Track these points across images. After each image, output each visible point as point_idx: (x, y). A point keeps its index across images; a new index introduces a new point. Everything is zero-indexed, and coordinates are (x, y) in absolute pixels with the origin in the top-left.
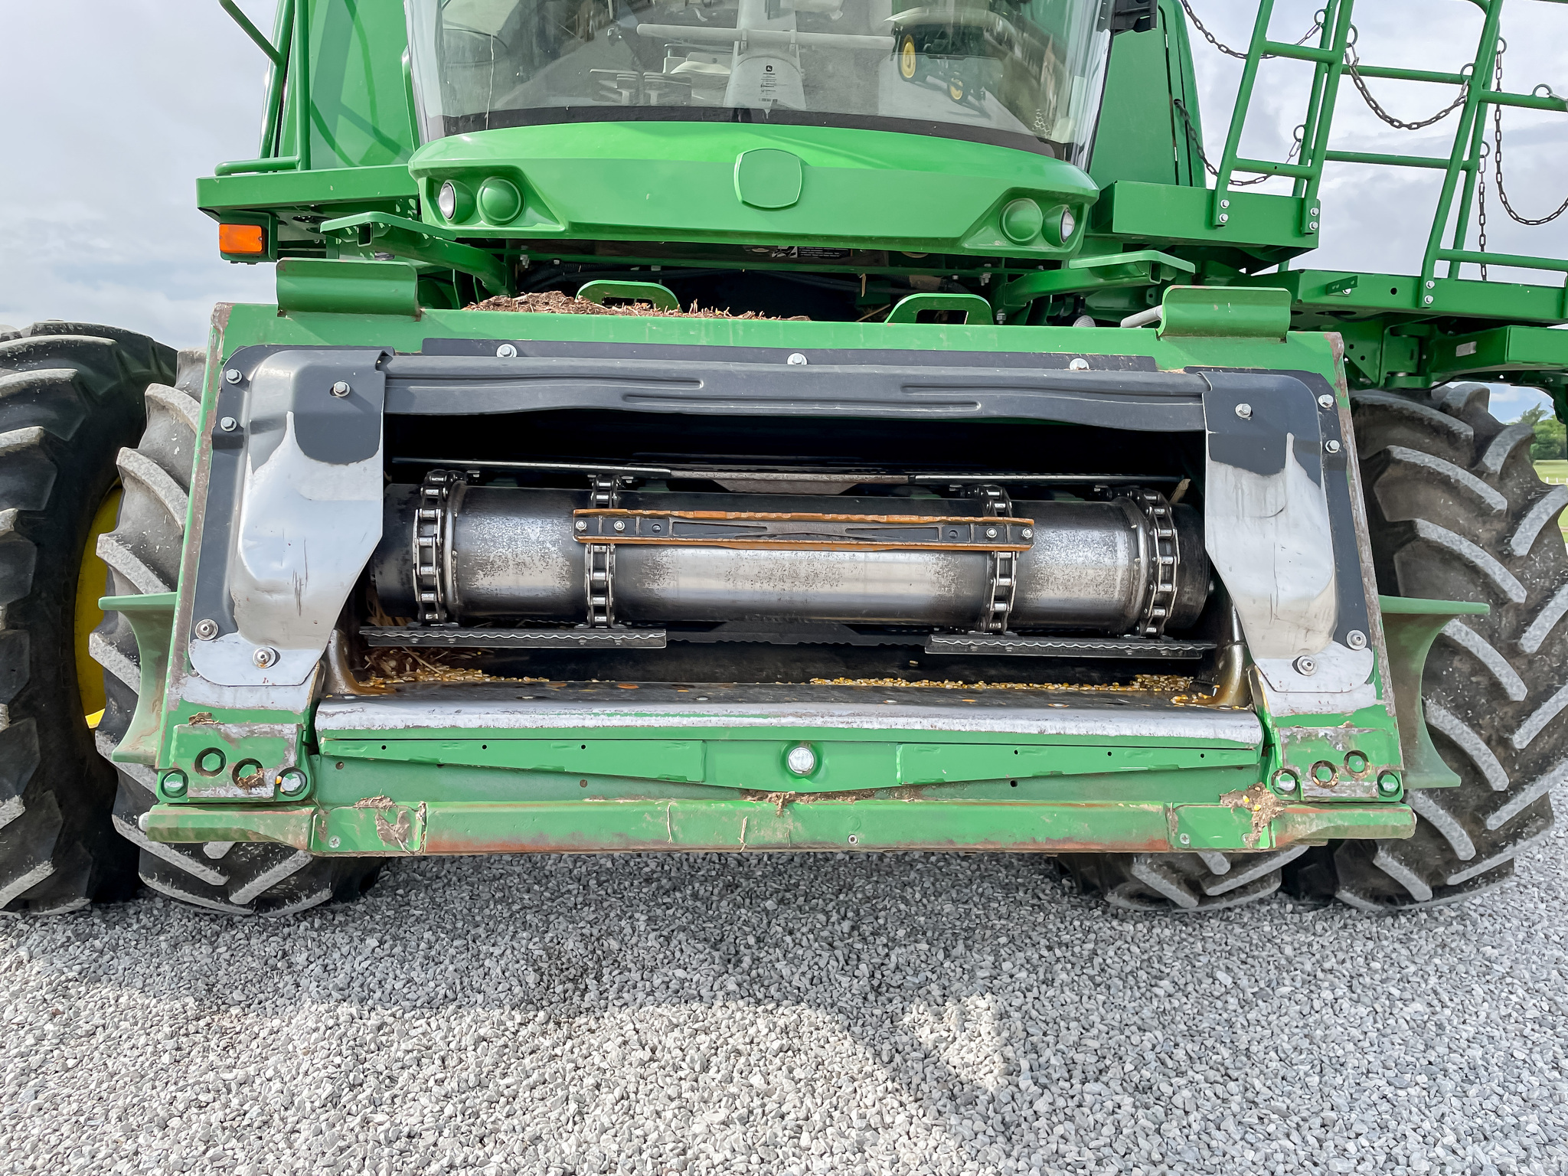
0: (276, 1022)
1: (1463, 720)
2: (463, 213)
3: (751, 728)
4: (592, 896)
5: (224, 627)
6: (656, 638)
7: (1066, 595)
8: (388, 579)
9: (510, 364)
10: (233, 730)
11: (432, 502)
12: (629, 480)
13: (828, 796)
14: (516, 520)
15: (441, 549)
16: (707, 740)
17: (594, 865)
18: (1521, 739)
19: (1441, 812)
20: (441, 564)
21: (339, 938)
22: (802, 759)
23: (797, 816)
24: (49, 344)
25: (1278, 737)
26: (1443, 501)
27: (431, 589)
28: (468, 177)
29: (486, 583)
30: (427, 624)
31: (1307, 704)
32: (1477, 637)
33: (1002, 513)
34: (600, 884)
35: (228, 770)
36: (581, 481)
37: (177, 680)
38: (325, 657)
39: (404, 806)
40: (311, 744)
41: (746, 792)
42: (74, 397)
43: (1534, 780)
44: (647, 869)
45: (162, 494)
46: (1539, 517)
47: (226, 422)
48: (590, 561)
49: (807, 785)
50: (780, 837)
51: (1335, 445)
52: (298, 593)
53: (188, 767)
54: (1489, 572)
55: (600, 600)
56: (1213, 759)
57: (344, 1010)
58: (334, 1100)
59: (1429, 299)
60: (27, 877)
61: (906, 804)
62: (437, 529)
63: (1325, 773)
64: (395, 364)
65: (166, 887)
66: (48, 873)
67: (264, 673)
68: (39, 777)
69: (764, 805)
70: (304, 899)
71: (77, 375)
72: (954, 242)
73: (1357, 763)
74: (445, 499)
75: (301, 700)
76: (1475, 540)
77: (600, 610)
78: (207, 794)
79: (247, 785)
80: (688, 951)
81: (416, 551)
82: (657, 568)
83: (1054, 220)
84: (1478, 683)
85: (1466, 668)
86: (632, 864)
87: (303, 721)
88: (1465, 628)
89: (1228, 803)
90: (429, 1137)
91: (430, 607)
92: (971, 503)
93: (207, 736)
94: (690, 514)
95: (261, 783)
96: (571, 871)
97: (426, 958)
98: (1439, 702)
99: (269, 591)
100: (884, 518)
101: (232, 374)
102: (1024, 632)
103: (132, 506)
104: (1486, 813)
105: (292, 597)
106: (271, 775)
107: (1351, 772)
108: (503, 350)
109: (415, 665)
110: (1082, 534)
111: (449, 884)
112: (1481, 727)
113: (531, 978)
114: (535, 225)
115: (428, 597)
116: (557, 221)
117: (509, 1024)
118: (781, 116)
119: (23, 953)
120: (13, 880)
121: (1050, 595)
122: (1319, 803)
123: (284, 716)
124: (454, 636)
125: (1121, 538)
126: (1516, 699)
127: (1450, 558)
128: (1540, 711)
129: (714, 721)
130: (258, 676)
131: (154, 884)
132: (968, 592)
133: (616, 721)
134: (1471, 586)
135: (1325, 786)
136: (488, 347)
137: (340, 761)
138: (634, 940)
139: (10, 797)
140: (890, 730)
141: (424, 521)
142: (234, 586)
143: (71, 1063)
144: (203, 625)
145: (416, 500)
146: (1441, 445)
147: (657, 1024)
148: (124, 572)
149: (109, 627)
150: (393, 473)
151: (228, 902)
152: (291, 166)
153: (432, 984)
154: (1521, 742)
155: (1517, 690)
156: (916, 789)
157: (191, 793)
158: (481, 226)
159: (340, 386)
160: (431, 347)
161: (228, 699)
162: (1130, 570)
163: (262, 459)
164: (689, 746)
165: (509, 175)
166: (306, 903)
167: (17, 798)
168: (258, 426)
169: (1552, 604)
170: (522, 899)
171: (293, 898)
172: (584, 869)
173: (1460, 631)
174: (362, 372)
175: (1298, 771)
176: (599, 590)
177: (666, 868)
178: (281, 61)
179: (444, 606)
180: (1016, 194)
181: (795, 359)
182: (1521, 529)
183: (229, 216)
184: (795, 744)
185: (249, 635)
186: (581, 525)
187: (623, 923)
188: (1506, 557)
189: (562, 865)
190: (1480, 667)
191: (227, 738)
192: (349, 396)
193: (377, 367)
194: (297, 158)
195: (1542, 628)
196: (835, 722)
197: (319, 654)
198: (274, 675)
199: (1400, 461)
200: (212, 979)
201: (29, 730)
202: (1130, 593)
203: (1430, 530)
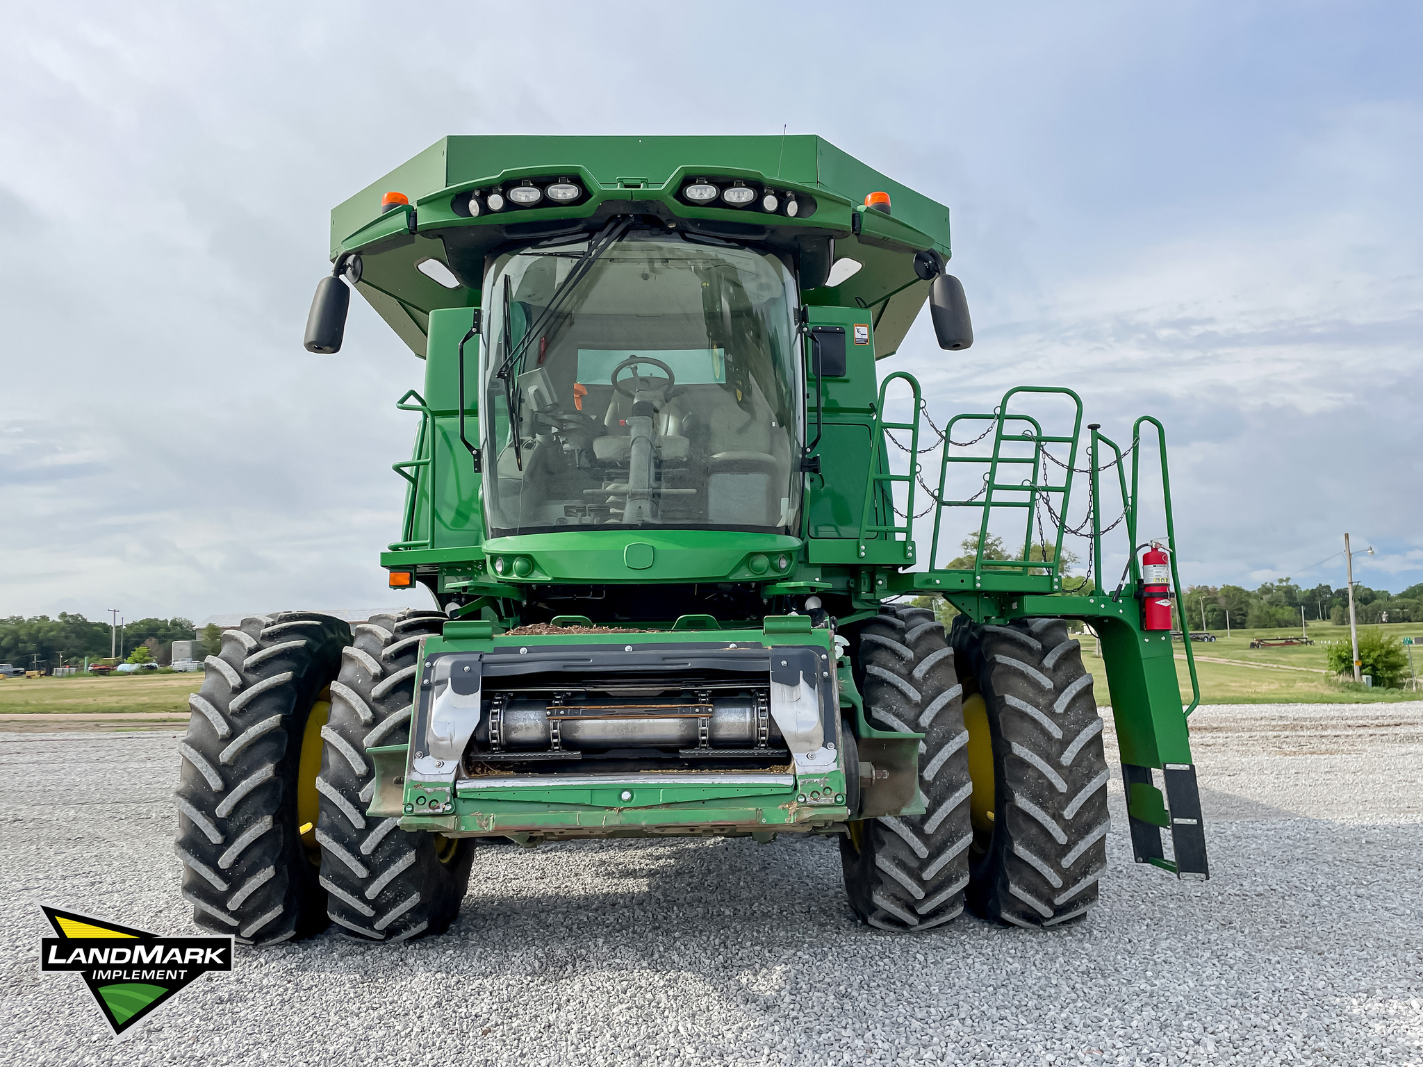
0: (404, 983)
1: (1036, 804)
2: (507, 571)
3: (608, 784)
4: (574, 934)
5: (426, 753)
6: (577, 755)
7: (729, 733)
8: (481, 736)
9: (525, 656)
10: (429, 790)
11: (496, 707)
12: (570, 694)
13: (636, 808)
14: (526, 712)
15: (499, 723)
16: (592, 790)
17: (576, 919)
18: (1069, 813)
19: (1034, 857)
20: (499, 729)
21: (430, 952)
22: (626, 795)
23: (623, 815)
24: (291, 626)
25: (799, 783)
26: (1021, 685)
27: (496, 738)
28: (509, 558)
29: (515, 736)
30: (493, 752)
31: (811, 770)
32: (1037, 757)
33: (704, 702)
34: (579, 928)
35: (427, 803)
36: (551, 695)
37: (409, 773)
38: (458, 765)
39: (486, 815)
40: (454, 794)
41: (606, 808)
42: (304, 655)
43: (1083, 838)
44: (608, 922)
45: (354, 704)
46: (1070, 692)
47: (426, 681)
48: (552, 725)
49: (628, 805)
50: (617, 823)
51: (826, 674)
52: (451, 741)
53: (414, 803)
54: (1042, 722)
55: (556, 740)
56: (775, 791)
57: (439, 976)
58: (439, 1004)
59: (978, 585)
60: (270, 914)
61: (663, 810)
62: (498, 717)
63: (816, 795)
64: (485, 658)
65: (341, 920)
66: (280, 913)
67: (439, 770)
68: (281, 856)
69: (612, 812)
70: (412, 928)
71: (307, 643)
72: (724, 577)
73: (828, 791)
74: (501, 705)
75: (451, 779)
76: (1037, 706)
77: (556, 744)
78: (420, 812)
79: (434, 808)
80: (623, 952)
81: (490, 724)
82: (576, 728)
83: (776, 562)
84: (1043, 783)
85: (1035, 775)
86: (599, 919)
87: (452, 786)
88: (1030, 753)
89: (781, 807)
90: (485, 1016)
91: (495, 745)
92: (693, 698)
93: (420, 792)
94: (588, 707)
95: (438, 808)
96: (562, 923)
97: (480, 958)
98: (1022, 795)
99: (442, 740)
100: (658, 706)
101: (428, 664)
102: (715, 748)
103: (338, 710)
104: (1061, 858)
105: (449, 742)
106: (442, 805)
107: (825, 795)
108: (522, 650)
109: (488, 770)
110: (734, 709)
111: (490, 929)
112: (1047, 807)
113: (537, 964)
114: (538, 577)
115: (494, 741)
116: (547, 575)
117: (525, 981)
118: (646, 526)
119: (262, 960)
120: (261, 917)
121: (723, 733)
122: (812, 806)
123: (446, 784)
124: (503, 756)
125: (748, 710)
126: (1061, 791)
127: (1023, 715)
128: (1077, 798)
129: (595, 782)
130: (437, 771)
131: (334, 918)
132: (692, 733)
133: (560, 783)
134: (1035, 730)
135: (815, 800)
136: (516, 650)
137: (464, 800)
138: (595, 950)
139: (268, 867)
140: (658, 784)
141: (493, 714)
142: (429, 739)
143: (304, 999)
144: (418, 754)
145: (492, 706)
146: (1025, 653)
147: (602, 979)
148: (335, 745)
149: (326, 773)
150: (484, 696)
151: (374, 929)
152: (426, 545)
153: (484, 967)
154: (1068, 816)
155: (1062, 786)
156: (667, 805)
157: (415, 811)
158: (514, 577)
159: (467, 668)
160: (498, 651)
161: (427, 779)
162: (751, 722)
163: (439, 694)
164: (586, 791)
165: (527, 557)
166: (414, 931)
167: (272, 867)
168: (438, 683)
169: (1077, 739)
170: (533, 935)
171: (406, 927)
172: (570, 922)
173: (1027, 754)
174: (475, 662)
175: (805, 794)
176: (555, 736)
177: (620, 921)
178: (414, 481)
179: (500, 744)
180: (753, 555)
181: (627, 648)
182: (1060, 698)
183: (394, 569)
184: (625, 790)
185: (433, 756)
186: (548, 713)
187: (590, 943)
188: (1052, 715)
189: (557, 919)
190: (1041, 775)
191: (427, 792)
192: (470, 671)
193: (479, 660)
194: (428, 541)
195: (1072, 752)
196: (638, 782)
197: (457, 762)
198: (442, 770)
199: (1000, 663)
200: (366, 969)
201: (279, 830)
202: (752, 732)
203: (1012, 700)
